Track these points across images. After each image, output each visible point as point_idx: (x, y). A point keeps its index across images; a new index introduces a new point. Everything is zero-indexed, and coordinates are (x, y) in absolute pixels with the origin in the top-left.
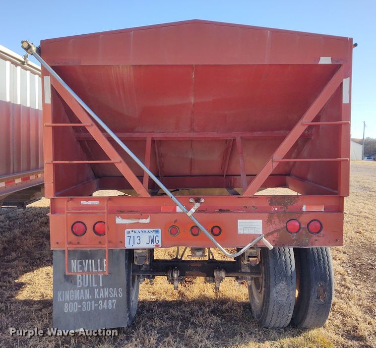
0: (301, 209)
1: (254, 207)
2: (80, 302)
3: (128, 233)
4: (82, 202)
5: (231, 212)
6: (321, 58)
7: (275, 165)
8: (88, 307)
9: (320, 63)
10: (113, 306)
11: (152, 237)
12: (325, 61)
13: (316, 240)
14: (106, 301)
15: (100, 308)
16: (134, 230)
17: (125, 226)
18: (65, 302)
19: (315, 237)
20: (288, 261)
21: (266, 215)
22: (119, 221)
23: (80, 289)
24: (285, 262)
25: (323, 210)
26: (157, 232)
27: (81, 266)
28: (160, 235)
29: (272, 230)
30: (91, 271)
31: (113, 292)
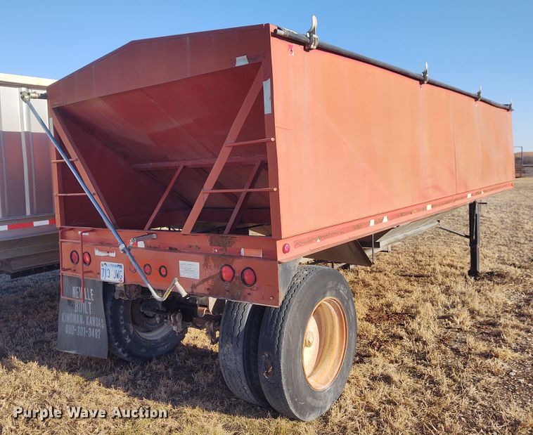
0: (240, 252)
1: (197, 246)
3: (103, 265)
5: (180, 252)
6: (237, 58)
9: (237, 65)
10: (98, 336)
11: (118, 272)
12: (242, 61)
13: (249, 294)
14: (93, 329)
15: (90, 336)
16: (105, 263)
17: (100, 258)
18: (66, 323)
19: (248, 290)
20: (240, 318)
21: (202, 257)
22: (97, 253)
23: (77, 313)
24: (235, 318)
25: (261, 256)
26: (120, 266)
27: (78, 292)
28: (123, 270)
29: (208, 276)
31: (98, 322)
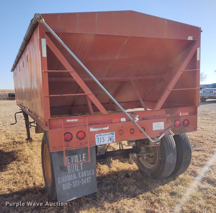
0: (179, 114)
1: (159, 115)
2: (71, 182)
3: (97, 136)
4: (67, 120)
5: (148, 119)
6: (189, 37)
7: (169, 92)
8: (76, 184)
9: (188, 39)
10: (89, 181)
11: (110, 137)
12: (190, 38)
13: (187, 129)
14: (85, 178)
16: (100, 134)
17: (95, 133)
18: (63, 183)
19: (186, 128)
20: (172, 142)
21: (165, 119)
22: (92, 130)
23: (70, 174)
24: (171, 143)
25: (188, 114)
26: (113, 134)
27: (69, 160)
28: (114, 135)
29: (168, 126)
30: (75, 162)
31: (89, 173)
